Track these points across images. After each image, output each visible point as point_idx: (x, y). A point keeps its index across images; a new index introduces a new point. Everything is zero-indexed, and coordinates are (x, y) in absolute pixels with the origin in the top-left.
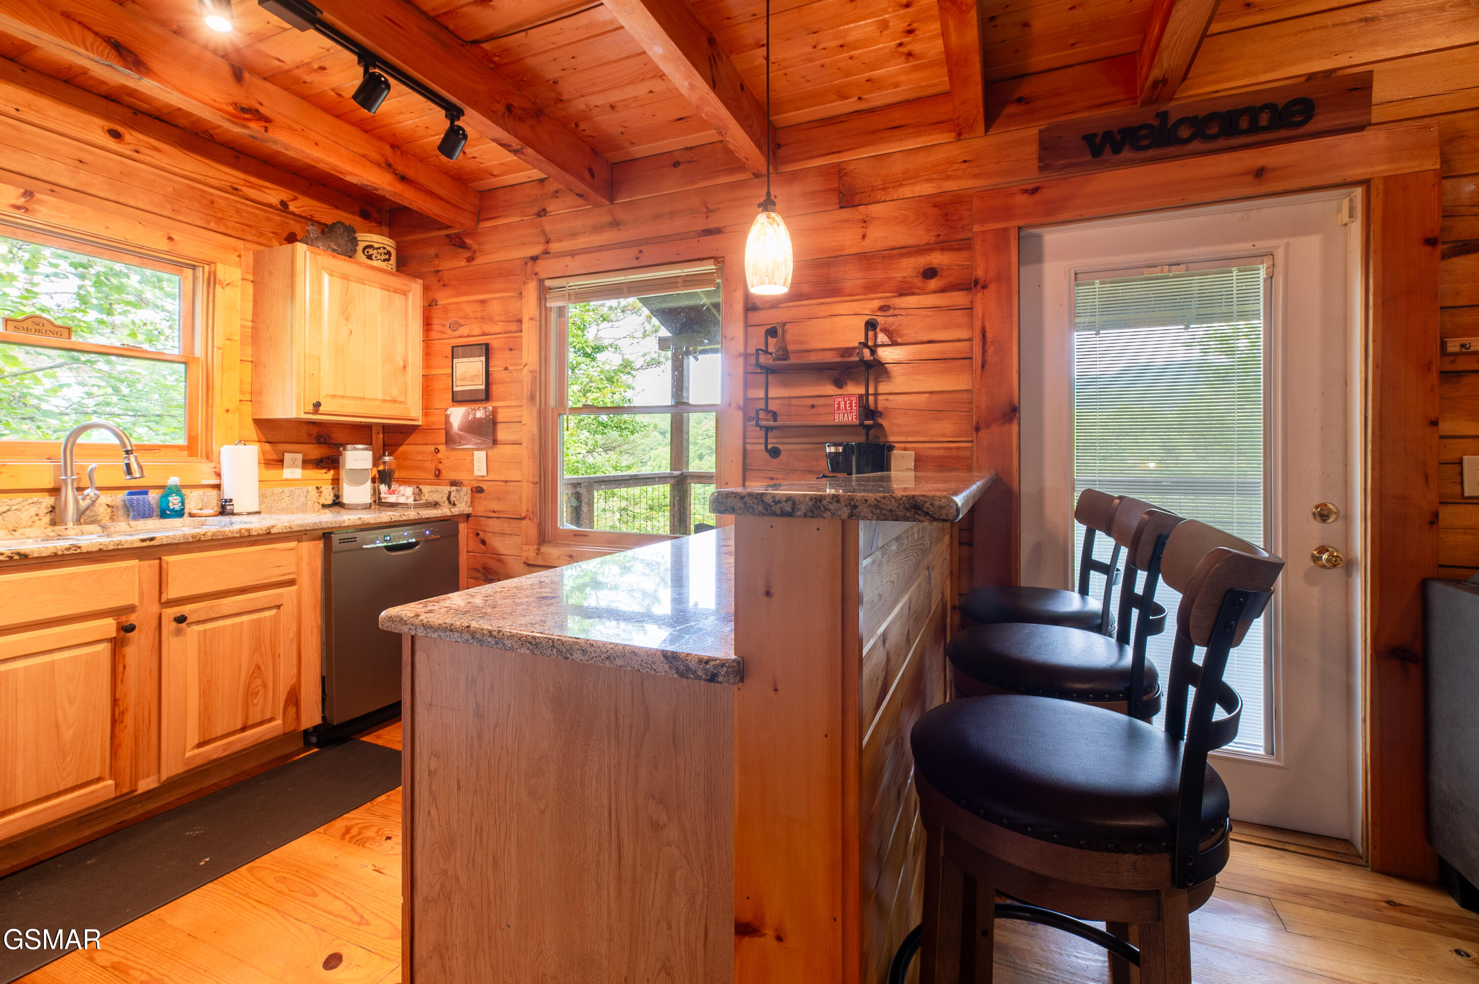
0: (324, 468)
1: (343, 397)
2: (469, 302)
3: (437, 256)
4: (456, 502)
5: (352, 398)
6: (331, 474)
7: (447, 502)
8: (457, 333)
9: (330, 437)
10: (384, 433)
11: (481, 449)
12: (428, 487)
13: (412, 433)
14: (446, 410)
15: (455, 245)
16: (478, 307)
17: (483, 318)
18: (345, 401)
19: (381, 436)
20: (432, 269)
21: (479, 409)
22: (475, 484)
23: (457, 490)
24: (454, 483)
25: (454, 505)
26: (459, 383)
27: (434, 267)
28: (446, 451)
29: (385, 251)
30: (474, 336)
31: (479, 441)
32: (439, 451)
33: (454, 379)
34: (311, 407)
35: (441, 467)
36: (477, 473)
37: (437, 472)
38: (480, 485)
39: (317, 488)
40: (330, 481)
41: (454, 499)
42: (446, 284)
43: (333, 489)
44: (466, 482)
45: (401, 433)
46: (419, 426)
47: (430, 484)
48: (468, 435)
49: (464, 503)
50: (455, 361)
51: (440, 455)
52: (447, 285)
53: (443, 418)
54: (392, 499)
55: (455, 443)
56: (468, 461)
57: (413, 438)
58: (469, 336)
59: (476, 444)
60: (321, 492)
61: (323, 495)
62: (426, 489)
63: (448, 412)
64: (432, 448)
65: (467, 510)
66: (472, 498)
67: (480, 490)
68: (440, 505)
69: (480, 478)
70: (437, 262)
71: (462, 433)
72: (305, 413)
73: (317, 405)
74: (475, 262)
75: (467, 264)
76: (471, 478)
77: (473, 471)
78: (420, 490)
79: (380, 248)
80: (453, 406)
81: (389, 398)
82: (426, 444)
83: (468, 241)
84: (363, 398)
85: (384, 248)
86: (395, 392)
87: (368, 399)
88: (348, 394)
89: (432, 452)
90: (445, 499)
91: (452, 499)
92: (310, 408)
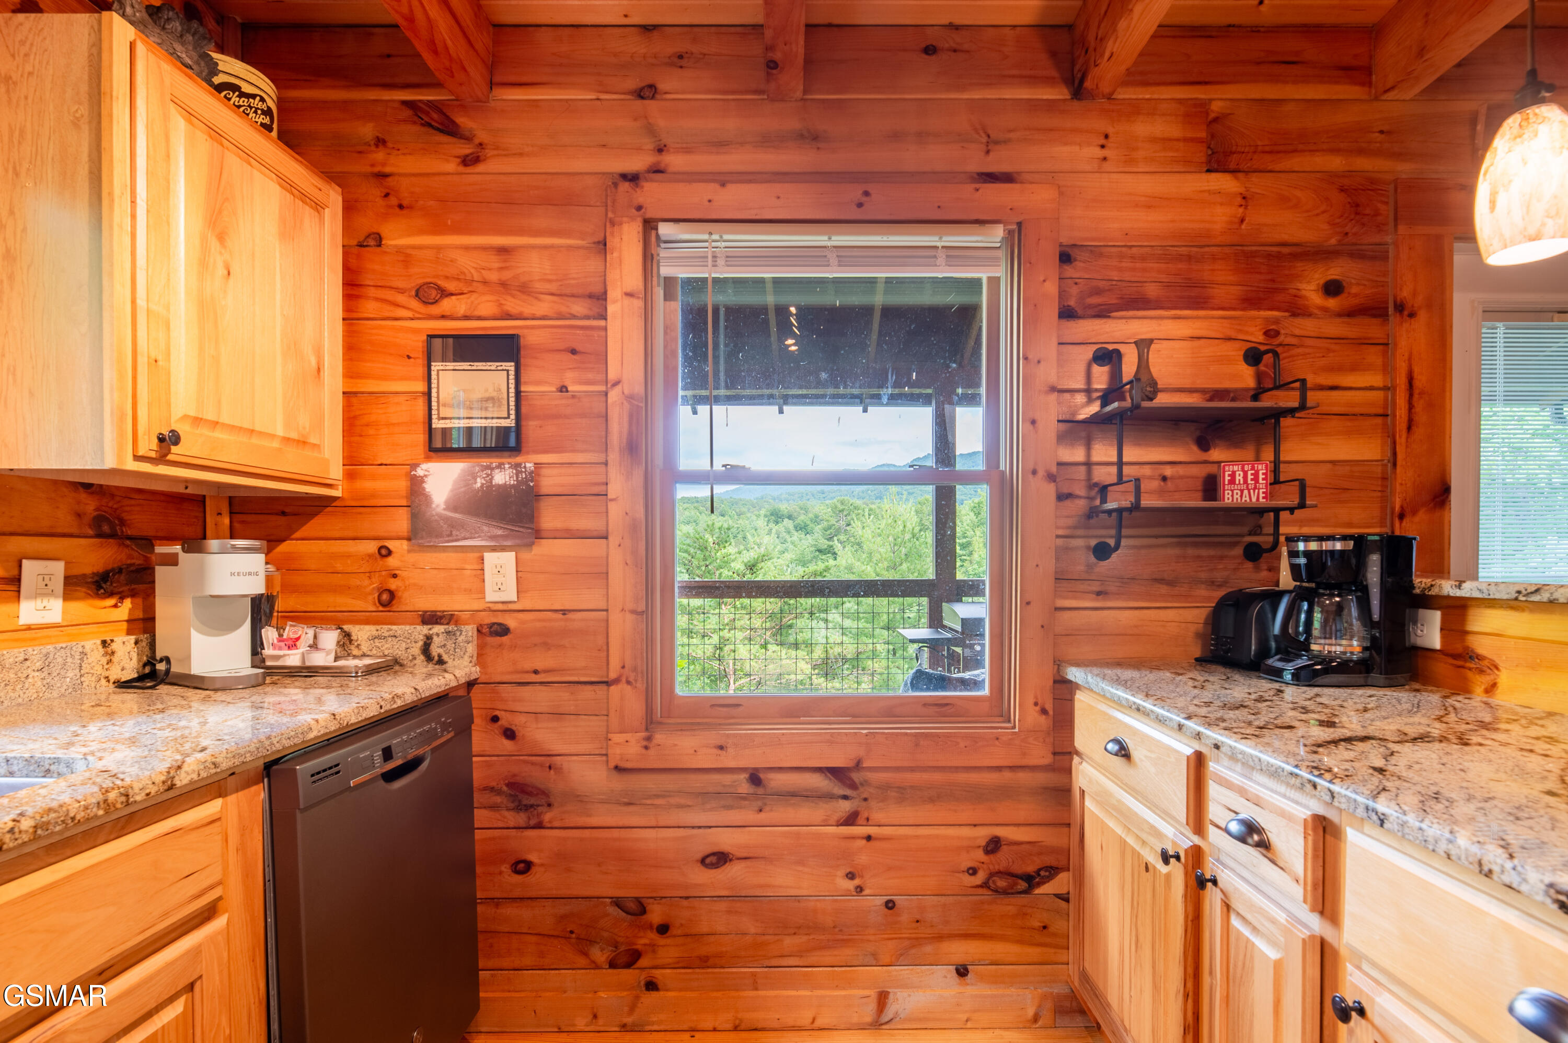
0: (111, 595)
1: (215, 424)
2: (467, 248)
3: (380, 142)
4: (445, 657)
5: (232, 428)
6: (125, 609)
7: (422, 657)
8: (434, 310)
9: (123, 522)
10: (231, 513)
11: (503, 549)
12: (367, 627)
13: (314, 515)
14: (414, 466)
15: (429, 125)
16: (494, 261)
17: (504, 284)
18: (218, 434)
19: (227, 521)
20: (369, 169)
21: (500, 466)
22: (489, 619)
23: (448, 633)
24: (430, 618)
25: (441, 662)
26: (444, 412)
27: (372, 165)
28: (409, 551)
29: (264, 107)
30: (479, 318)
31: (500, 532)
32: (390, 553)
33: (434, 404)
34: (154, 444)
35: (393, 584)
36: (491, 595)
37: (385, 597)
38: (500, 620)
39: (104, 643)
40: (125, 625)
41: (441, 651)
42: (405, 203)
43: (136, 643)
44: (465, 616)
45: (284, 513)
46: (335, 499)
47: (367, 622)
48: (471, 521)
49: (466, 658)
50: (436, 366)
51: (392, 561)
52: (410, 207)
53: (402, 485)
54: (293, 659)
55: (437, 536)
56: (468, 572)
57: (313, 527)
58: (466, 318)
59: (493, 538)
60: (113, 653)
61: (115, 659)
62: (361, 633)
63: (420, 472)
64: (371, 547)
65: (475, 672)
66: (481, 648)
67: (503, 631)
68: (401, 665)
69: (500, 607)
70: (380, 155)
71: (457, 516)
72: (137, 458)
73: (169, 440)
74: (480, 168)
75: (461, 169)
76: (476, 605)
77: (482, 591)
78: (348, 635)
79: (254, 96)
80: (428, 459)
81: (294, 435)
82: (354, 539)
83: (463, 121)
84: (252, 431)
85: (262, 100)
86: (304, 420)
87: (261, 434)
88: (225, 419)
89: (370, 556)
90: (416, 649)
91: (435, 650)
92: (149, 446)
